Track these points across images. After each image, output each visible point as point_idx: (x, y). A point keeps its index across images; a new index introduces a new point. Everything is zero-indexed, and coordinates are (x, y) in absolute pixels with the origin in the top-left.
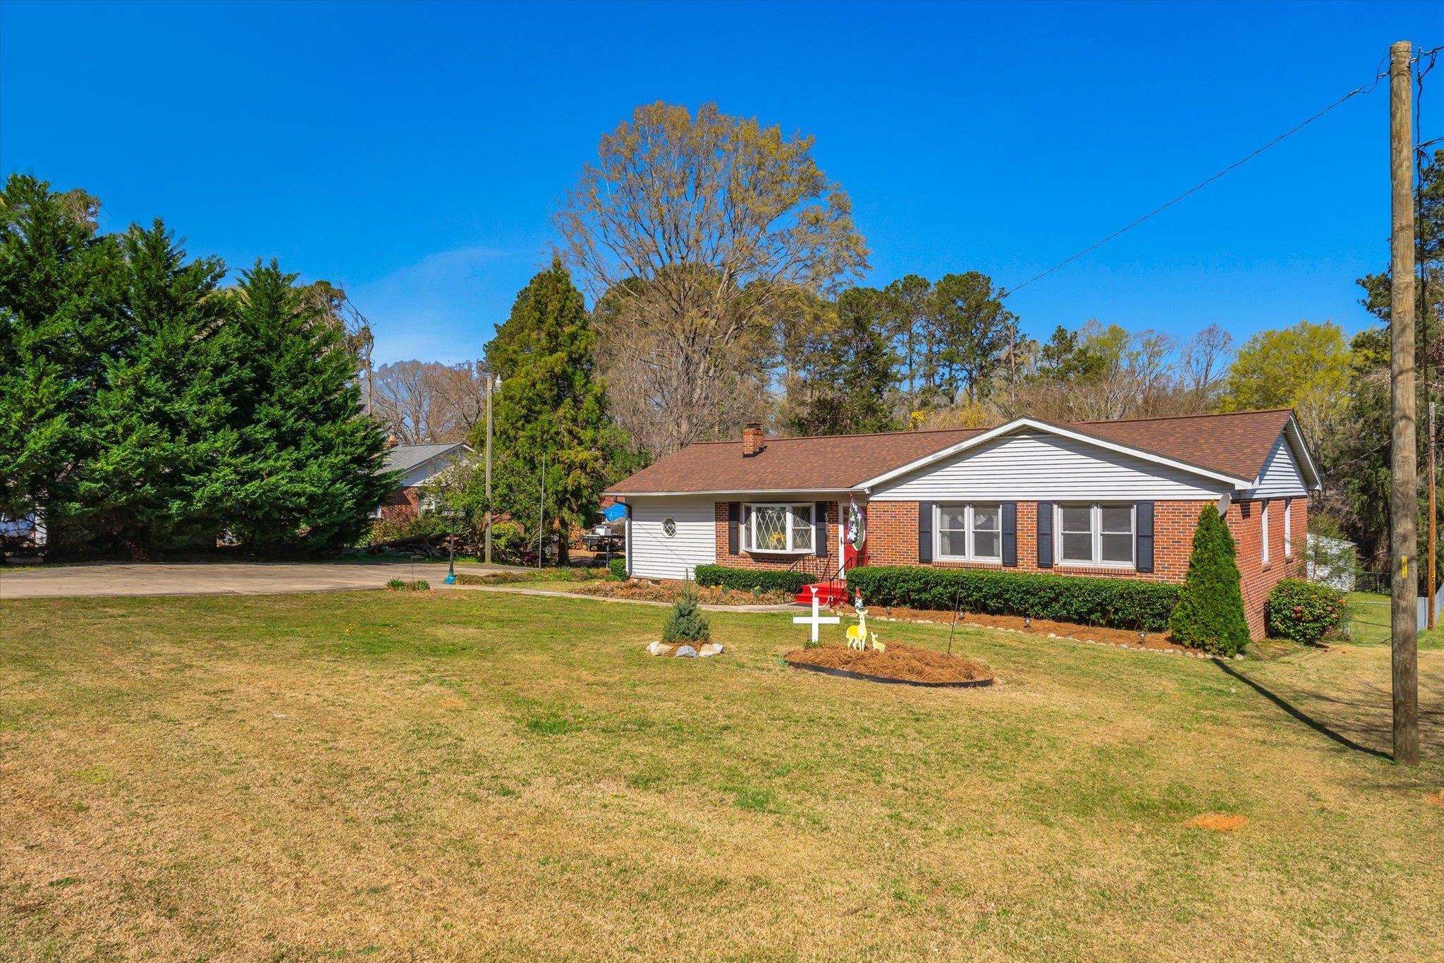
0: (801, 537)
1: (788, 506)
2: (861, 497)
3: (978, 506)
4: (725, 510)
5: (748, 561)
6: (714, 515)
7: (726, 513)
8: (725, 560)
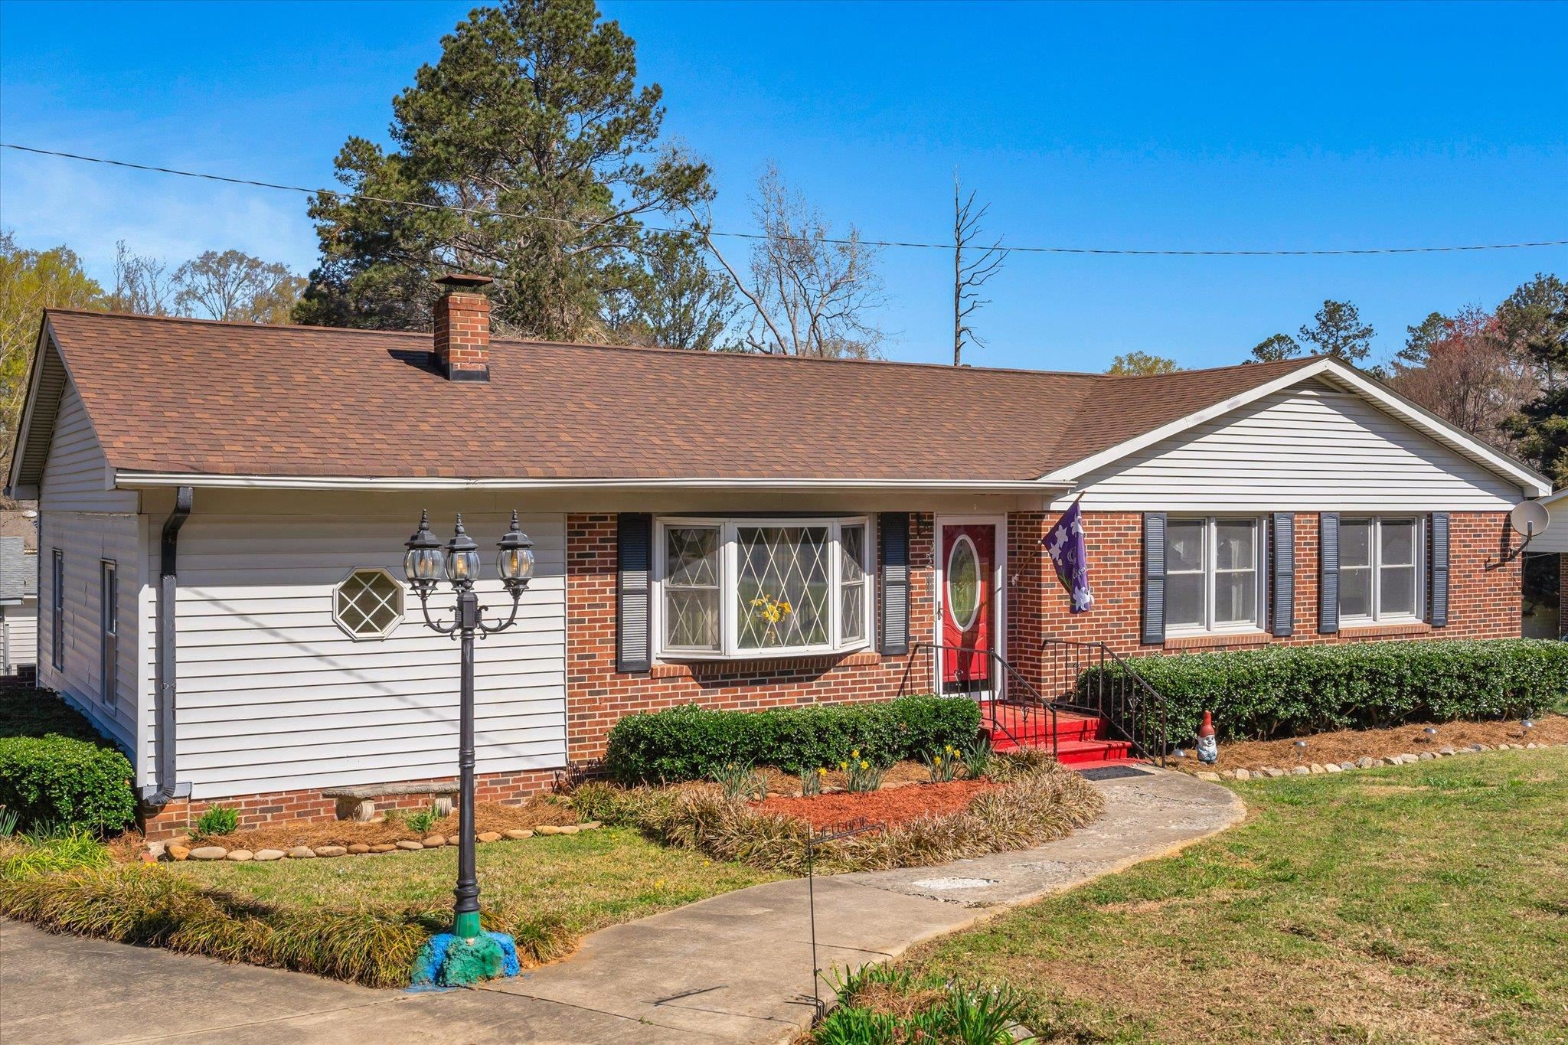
1: (835, 526)
3: (1226, 522)
4: (602, 540)
5: (680, 687)
6: (561, 556)
7: (605, 548)
8: (599, 693)
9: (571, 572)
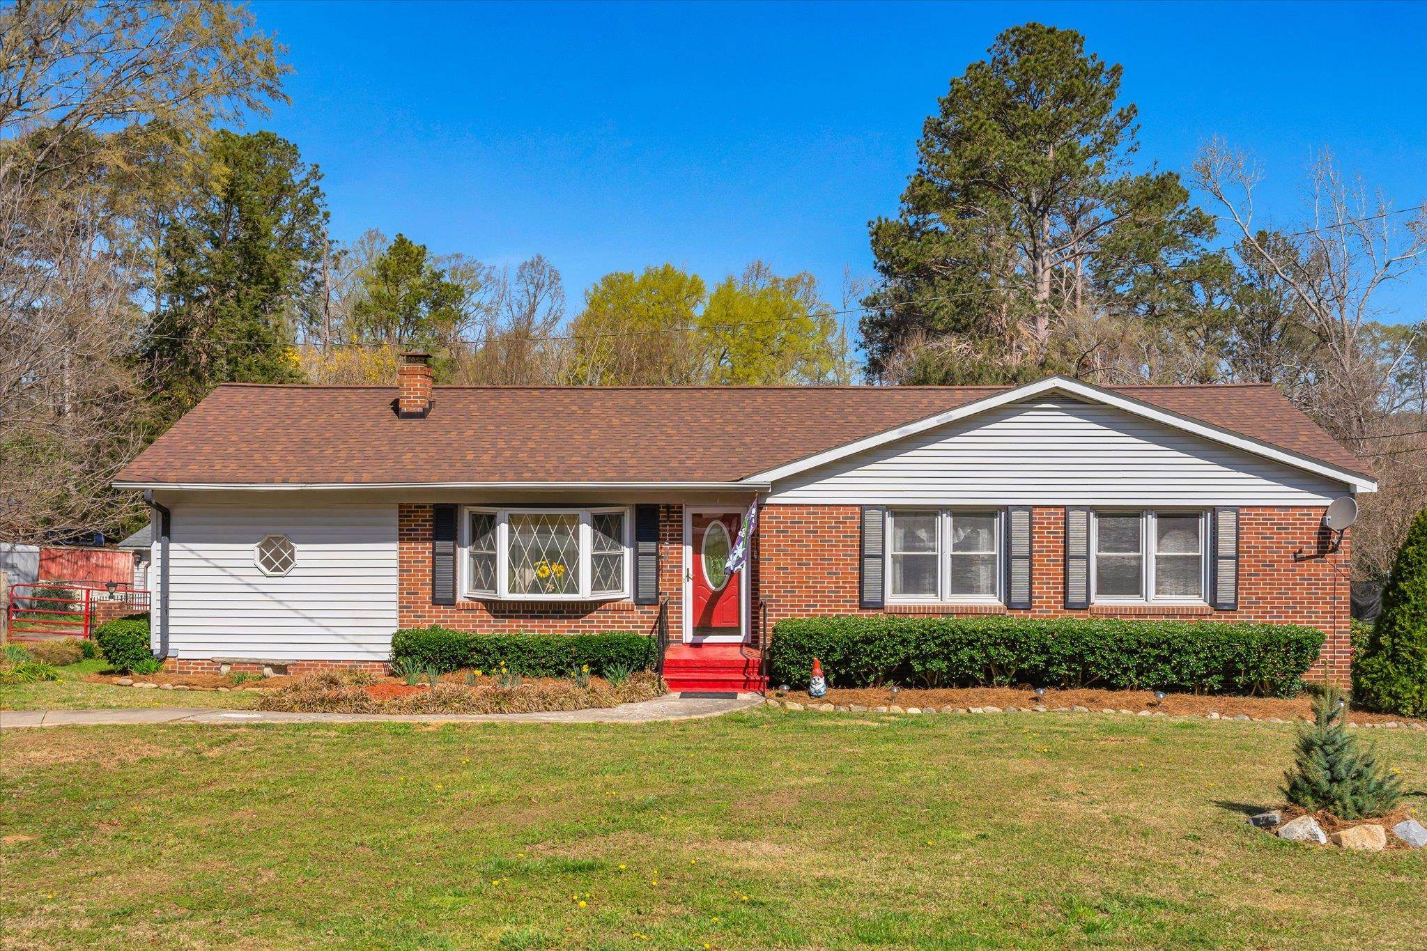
0: (606, 571)
1: (585, 513)
2: (755, 497)
3: (962, 514)
4: (423, 521)
5: (478, 617)
6: (395, 530)
7: (425, 525)
8: (420, 616)
9: (401, 540)
